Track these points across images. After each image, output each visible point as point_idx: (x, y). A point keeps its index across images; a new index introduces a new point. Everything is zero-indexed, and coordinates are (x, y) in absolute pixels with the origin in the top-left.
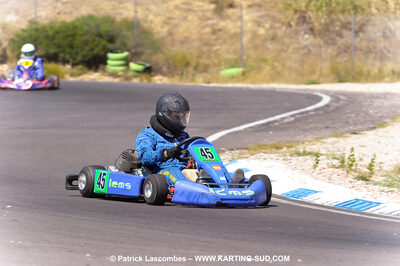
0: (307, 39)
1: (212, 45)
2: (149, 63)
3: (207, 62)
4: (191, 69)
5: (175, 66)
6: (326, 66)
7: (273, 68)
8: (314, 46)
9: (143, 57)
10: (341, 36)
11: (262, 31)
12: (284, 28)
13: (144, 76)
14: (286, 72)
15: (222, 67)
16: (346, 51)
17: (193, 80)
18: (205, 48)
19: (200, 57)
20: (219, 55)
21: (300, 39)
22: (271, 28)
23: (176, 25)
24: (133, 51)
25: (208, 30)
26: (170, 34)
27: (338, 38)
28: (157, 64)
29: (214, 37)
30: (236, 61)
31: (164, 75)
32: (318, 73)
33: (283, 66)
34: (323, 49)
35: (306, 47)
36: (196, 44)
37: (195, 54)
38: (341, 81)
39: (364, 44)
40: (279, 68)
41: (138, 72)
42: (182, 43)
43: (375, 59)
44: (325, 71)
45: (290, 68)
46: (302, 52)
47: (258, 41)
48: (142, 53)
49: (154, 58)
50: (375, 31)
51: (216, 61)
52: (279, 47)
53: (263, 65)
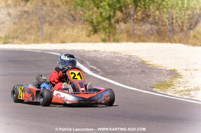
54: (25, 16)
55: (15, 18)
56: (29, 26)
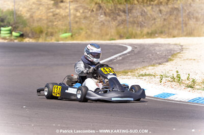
0: (102, 18)
1: (53, 22)
2: (22, 32)
3: (52, 30)
4: (44, 35)
5: (36, 33)
6: (113, 31)
7: (86, 33)
8: (106, 21)
9: (19, 29)
10: (119, 15)
11: (78, 14)
12: (90, 12)
13: (20, 39)
14: (93, 35)
15: (61, 33)
16: (122, 23)
17: (45, 40)
18: (50, 24)
19: (48, 28)
20: (57, 27)
21: (99, 18)
22: (83, 12)
23: (34, 12)
24: (14, 26)
25: (51, 14)
26: (31, 17)
27: (118, 17)
28: (26, 32)
29: (54, 18)
30: (67, 30)
31: (30, 38)
32: (110, 35)
33: (92, 32)
34: (111, 22)
35: (102, 21)
36: (45, 22)
37: (45, 26)
38: (127, 38)
39: (131, 19)
40: (89, 33)
41: (17, 37)
42: (38, 21)
43: (138, 26)
44: (113, 34)
45: (95, 33)
46: (100, 24)
47: (77, 19)
48: (18, 27)
49: (25, 29)
50: (136, 12)
51: (57, 30)
52: (89, 22)
53: (81, 31)
54: (175, 12)
55: (166, 15)
56: (177, 22)
